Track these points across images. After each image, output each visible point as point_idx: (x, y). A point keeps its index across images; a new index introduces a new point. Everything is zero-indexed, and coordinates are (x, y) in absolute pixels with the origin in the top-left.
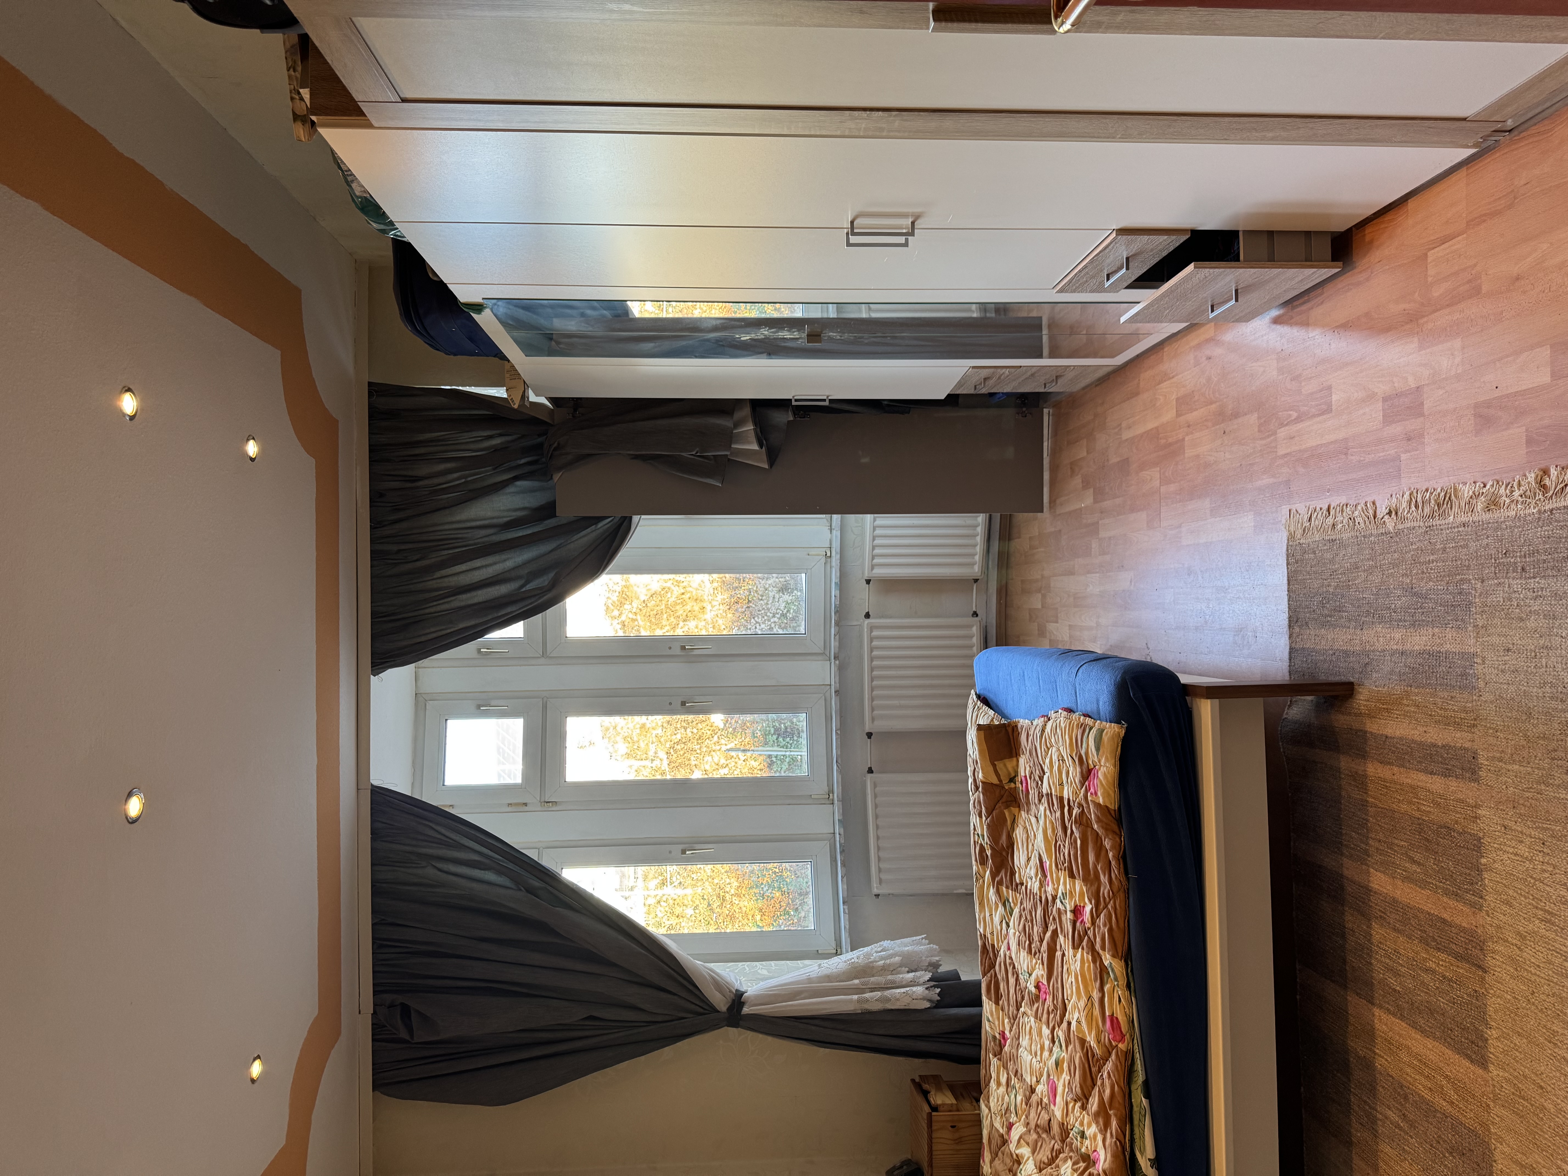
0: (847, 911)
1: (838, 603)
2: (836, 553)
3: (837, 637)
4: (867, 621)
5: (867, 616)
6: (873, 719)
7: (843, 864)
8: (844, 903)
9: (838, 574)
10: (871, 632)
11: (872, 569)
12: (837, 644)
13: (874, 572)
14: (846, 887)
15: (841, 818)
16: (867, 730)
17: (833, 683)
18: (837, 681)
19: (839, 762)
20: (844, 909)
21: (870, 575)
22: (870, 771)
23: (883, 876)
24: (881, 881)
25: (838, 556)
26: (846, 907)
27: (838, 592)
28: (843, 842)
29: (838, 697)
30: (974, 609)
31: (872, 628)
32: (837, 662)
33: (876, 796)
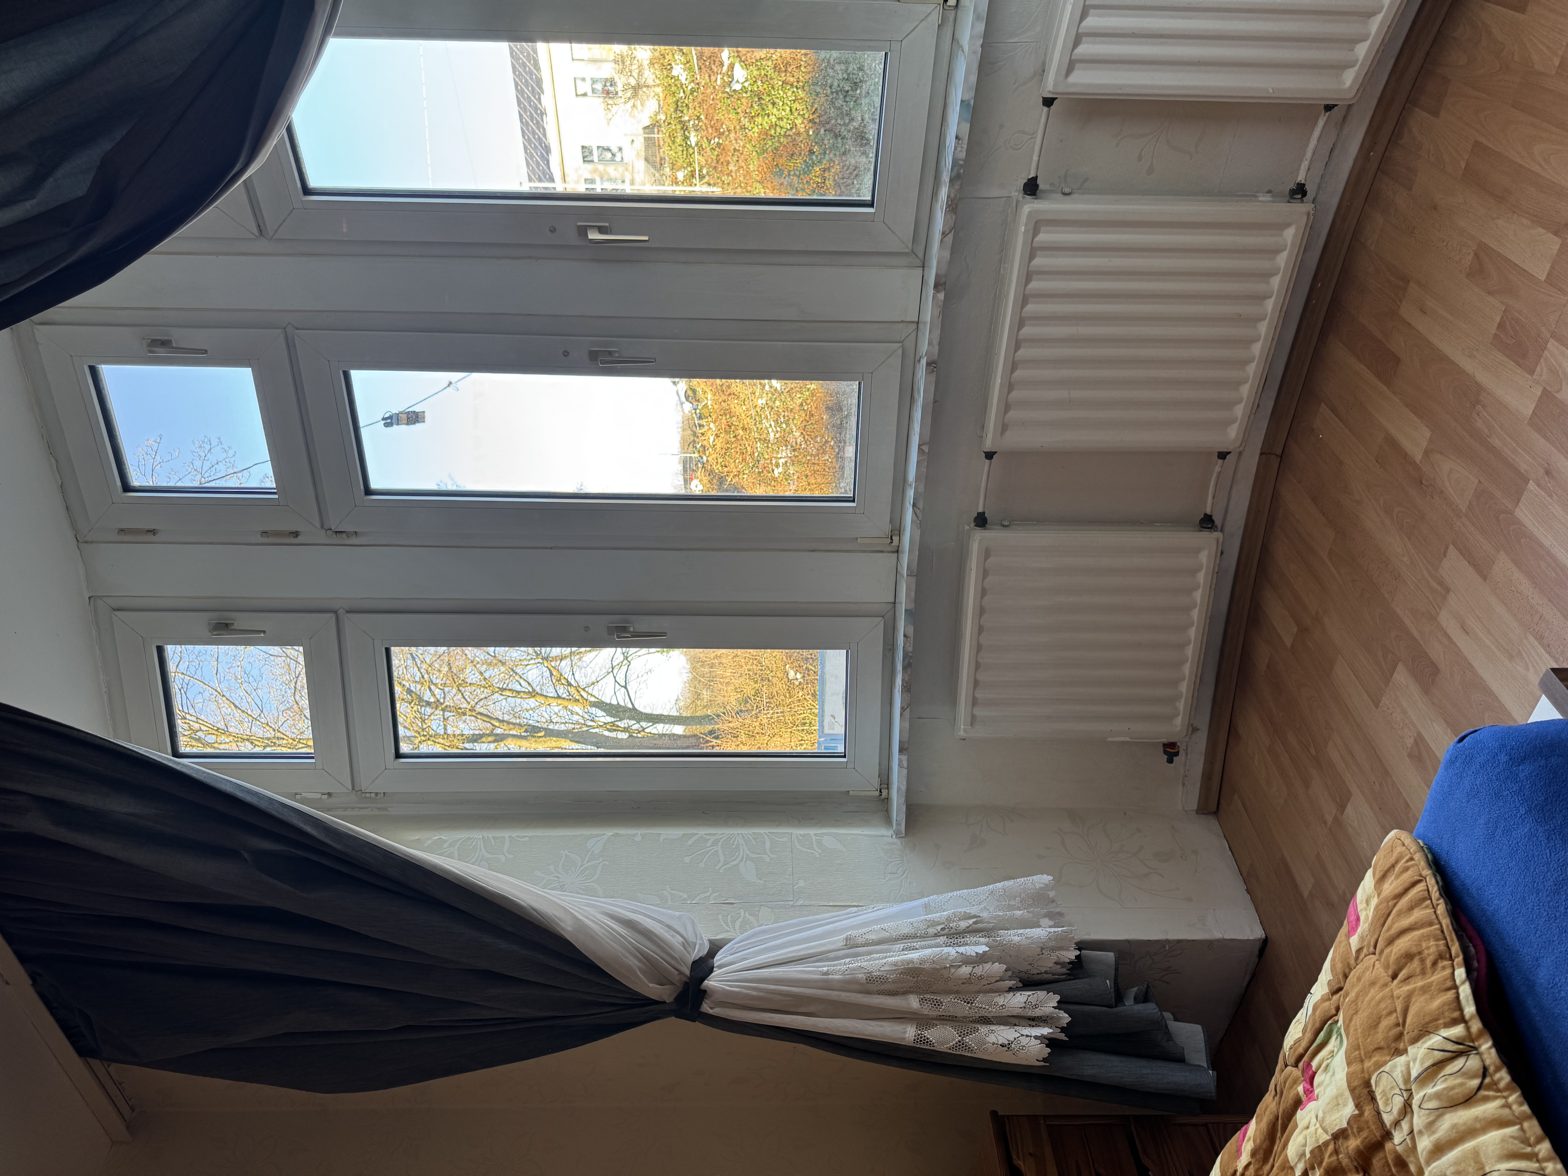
0: (905, 764)
1: (963, 155)
2: (977, 18)
3: (950, 238)
4: (1030, 206)
5: (1031, 188)
6: (1004, 428)
7: (907, 688)
8: (901, 750)
9: (974, 78)
10: (1036, 233)
11: (1070, 70)
12: (947, 254)
13: (1072, 79)
14: (907, 725)
15: (911, 606)
16: (988, 446)
17: (927, 317)
18: (936, 341)
19: (920, 505)
20: (900, 761)
21: (1060, 90)
22: (981, 521)
23: (978, 712)
24: (973, 720)
25: (981, 27)
26: (904, 758)
27: (966, 127)
28: (911, 649)
29: (933, 378)
30: (1301, 178)
31: (1037, 226)
32: (941, 296)
33: (985, 573)
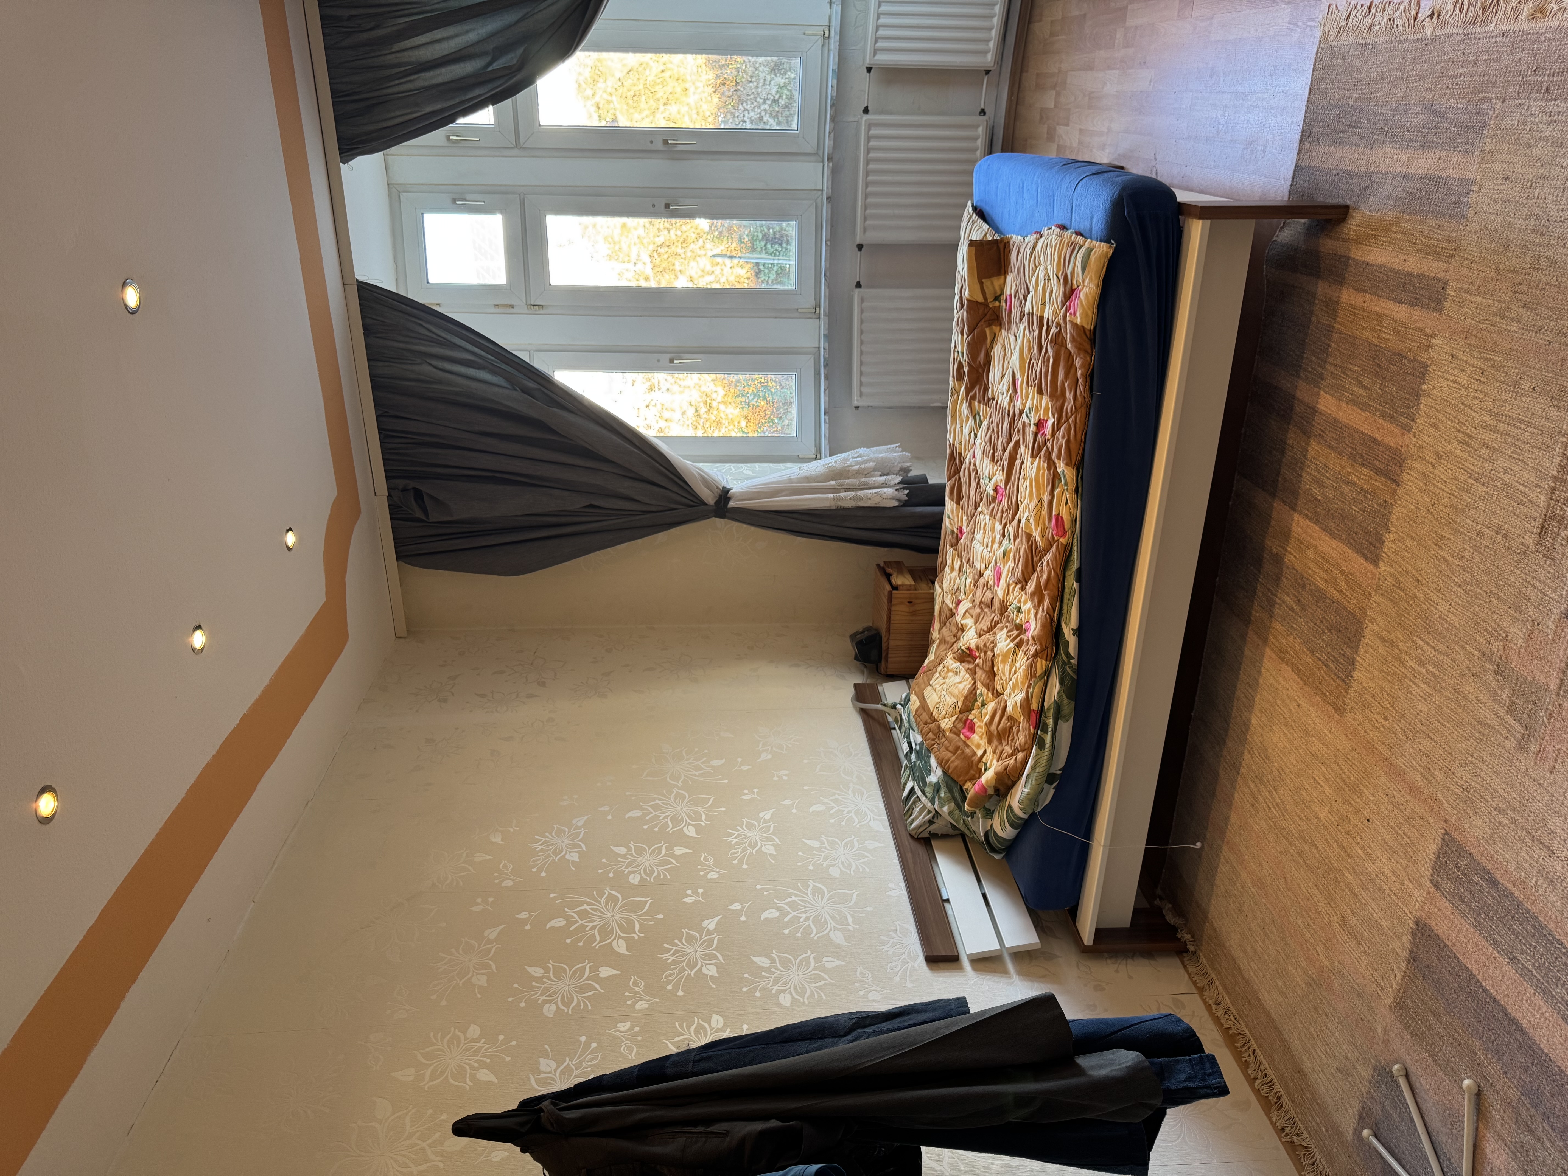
0: (827, 421)
1: (835, 94)
2: (836, 33)
3: (832, 134)
4: (866, 117)
5: (866, 111)
6: (865, 230)
7: (826, 378)
8: (825, 413)
9: (837, 60)
10: (869, 130)
11: (875, 54)
12: (832, 143)
13: (876, 58)
14: (827, 399)
15: (826, 332)
16: (858, 241)
17: (825, 188)
18: (830, 187)
19: (828, 274)
20: (825, 419)
21: (872, 62)
22: (859, 285)
23: (864, 390)
24: (861, 394)
25: (838, 37)
26: (827, 418)
27: (835, 81)
28: (827, 356)
29: (830, 206)
30: (982, 106)
31: (870, 126)
32: (831, 164)
33: (862, 311)
